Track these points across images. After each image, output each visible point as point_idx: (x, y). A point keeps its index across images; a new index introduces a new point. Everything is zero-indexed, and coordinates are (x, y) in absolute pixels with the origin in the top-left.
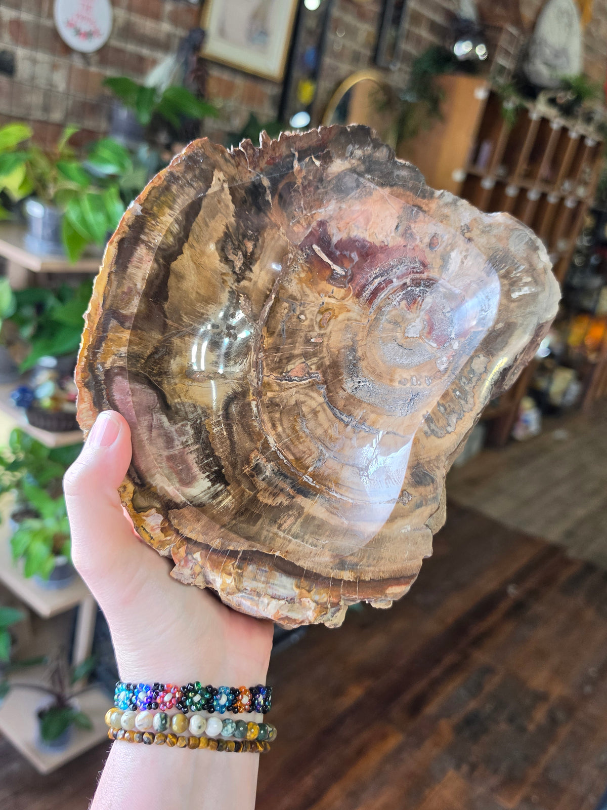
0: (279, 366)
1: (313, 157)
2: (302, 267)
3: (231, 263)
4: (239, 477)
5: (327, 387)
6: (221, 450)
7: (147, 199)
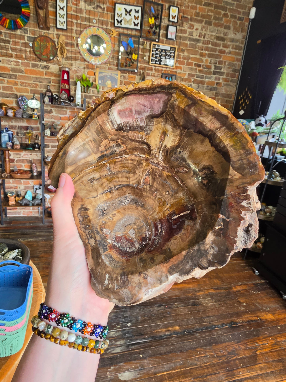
0: (152, 173)
1: (222, 227)
2: (186, 202)
3: (202, 170)
4: (118, 136)
5: (135, 188)
6: (131, 134)
7: (243, 136)
